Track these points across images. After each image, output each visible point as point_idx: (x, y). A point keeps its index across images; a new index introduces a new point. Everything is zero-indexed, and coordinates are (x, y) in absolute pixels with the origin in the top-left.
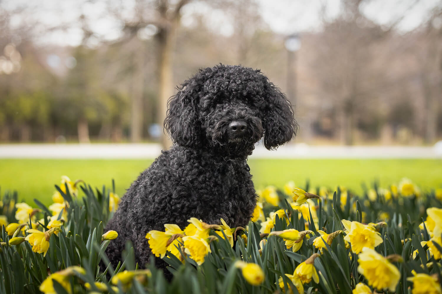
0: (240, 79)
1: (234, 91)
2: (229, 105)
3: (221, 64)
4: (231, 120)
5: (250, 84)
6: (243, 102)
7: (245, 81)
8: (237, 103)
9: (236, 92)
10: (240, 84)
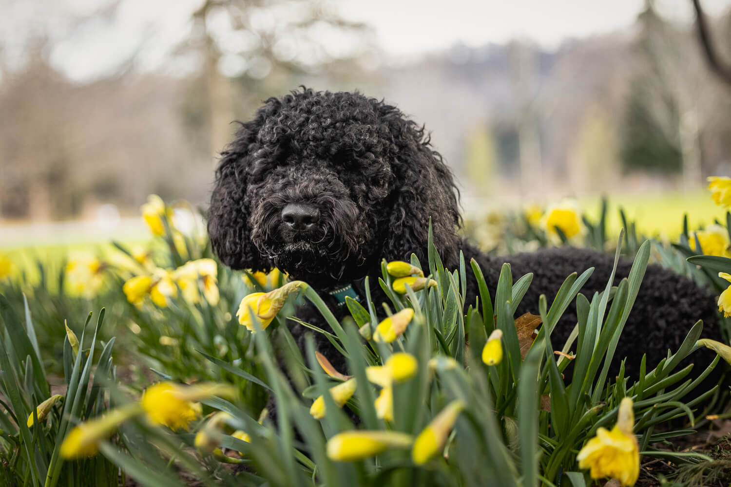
0: (331, 117)
1: (313, 141)
2: (297, 170)
3: (305, 88)
4: (286, 201)
5: (353, 129)
6: (329, 166)
7: (343, 121)
8: (315, 165)
9: (316, 142)
10: (328, 127)
